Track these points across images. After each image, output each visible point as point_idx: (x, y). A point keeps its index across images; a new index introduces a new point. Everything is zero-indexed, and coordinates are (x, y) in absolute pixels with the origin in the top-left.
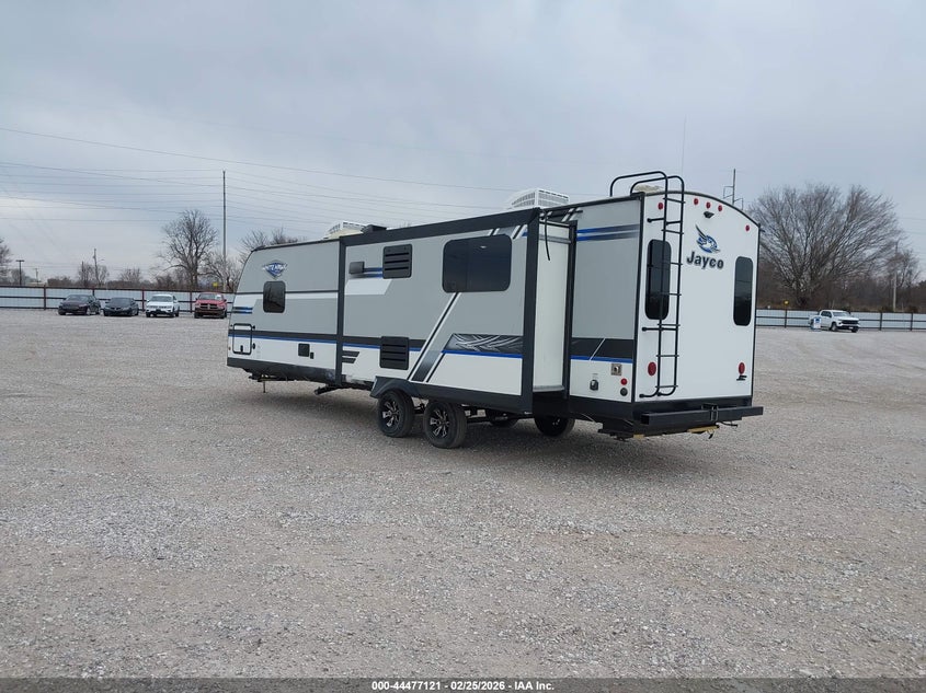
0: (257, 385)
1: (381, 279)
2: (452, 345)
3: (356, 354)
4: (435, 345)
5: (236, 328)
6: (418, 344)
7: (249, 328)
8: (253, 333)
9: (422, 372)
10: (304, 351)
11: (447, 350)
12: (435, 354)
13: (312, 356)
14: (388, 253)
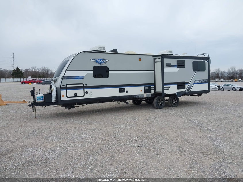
0: (67, 110)
1: (177, 68)
2: (195, 82)
3: (169, 87)
4: (192, 83)
5: (68, 86)
6: (188, 83)
7: (82, 85)
8: (84, 87)
9: (189, 89)
10: (121, 91)
11: (194, 83)
12: (192, 84)
13: (127, 92)
14: (178, 62)
